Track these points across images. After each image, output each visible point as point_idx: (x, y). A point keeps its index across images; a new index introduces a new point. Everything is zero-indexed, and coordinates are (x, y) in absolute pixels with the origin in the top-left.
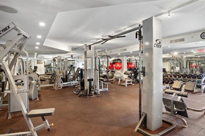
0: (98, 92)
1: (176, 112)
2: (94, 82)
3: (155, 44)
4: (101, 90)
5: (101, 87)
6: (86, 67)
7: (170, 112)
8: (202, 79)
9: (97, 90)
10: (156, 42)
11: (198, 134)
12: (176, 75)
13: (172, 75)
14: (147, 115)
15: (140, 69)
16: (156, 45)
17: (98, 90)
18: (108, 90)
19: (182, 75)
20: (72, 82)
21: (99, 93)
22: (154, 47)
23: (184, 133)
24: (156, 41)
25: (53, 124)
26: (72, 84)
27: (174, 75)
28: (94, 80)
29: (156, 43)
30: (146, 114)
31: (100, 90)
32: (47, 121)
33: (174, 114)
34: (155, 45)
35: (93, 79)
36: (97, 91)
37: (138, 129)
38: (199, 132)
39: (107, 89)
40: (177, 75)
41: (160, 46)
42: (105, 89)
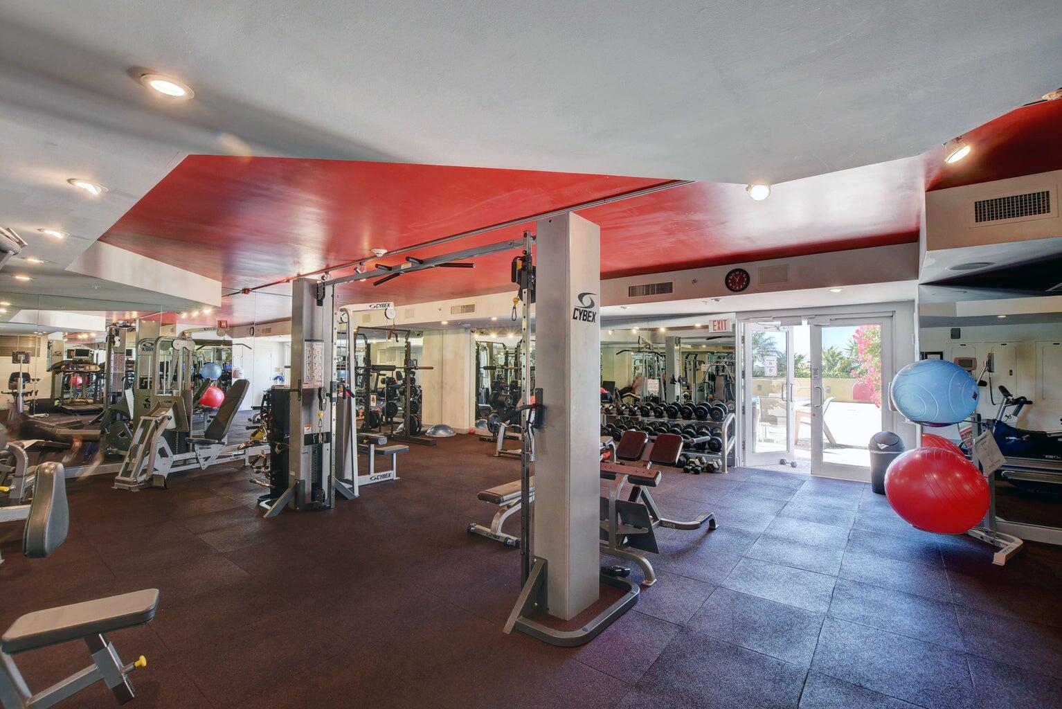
0: (352, 489)
1: (626, 540)
2: (334, 447)
3: (575, 309)
4: (365, 480)
5: (364, 470)
6: (300, 382)
7: (607, 540)
8: (723, 421)
9: (347, 481)
10: (581, 301)
11: (705, 605)
12: (649, 408)
13: (636, 408)
14: (549, 565)
15: (525, 399)
16: (581, 314)
17: (351, 482)
18: (395, 478)
19: (668, 409)
20: (202, 452)
21: (357, 493)
22: (574, 318)
23: (665, 611)
24: (581, 297)
25: (143, 661)
26: (206, 459)
27: (641, 409)
28: (334, 438)
29: (580, 304)
30: (546, 561)
31: (359, 481)
32: (111, 649)
33: (618, 548)
34: (577, 314)
35: (329, 435)
36: (347, 486)
37: (516, 622)
38: (708, 600)
39: (393, 475)
40: (651, 409)
41: (594, 316)
42: (384, 476)
